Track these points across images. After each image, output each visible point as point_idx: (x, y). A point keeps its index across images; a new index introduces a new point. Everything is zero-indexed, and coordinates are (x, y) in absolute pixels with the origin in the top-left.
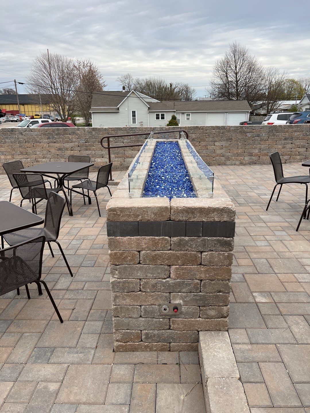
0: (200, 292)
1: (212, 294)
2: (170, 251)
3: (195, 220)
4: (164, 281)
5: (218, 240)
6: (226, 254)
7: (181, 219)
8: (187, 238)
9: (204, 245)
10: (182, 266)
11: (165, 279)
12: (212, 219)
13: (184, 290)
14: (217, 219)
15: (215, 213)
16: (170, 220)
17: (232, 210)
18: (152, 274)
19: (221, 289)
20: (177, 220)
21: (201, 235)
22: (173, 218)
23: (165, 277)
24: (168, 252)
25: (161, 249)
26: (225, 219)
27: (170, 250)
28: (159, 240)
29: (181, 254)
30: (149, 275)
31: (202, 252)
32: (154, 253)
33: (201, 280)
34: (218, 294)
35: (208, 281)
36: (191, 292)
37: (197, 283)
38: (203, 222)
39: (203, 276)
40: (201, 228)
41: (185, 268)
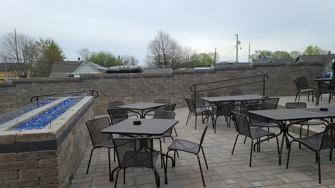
0: (40, 185)
1: (47, 186)
2: (17, 162)
3: (32, 141)
4: (15, 181)
5: (47, 152)
6: (53, 160)
7: (23, 141)
8: (27, 153)
9: (39, 155)
10: (26, 170)
11: (16, 179)
12: (42, 140)
13: (28, 185)
14: (45, 140)
15: (44, 136)
16: (16, 143)
17: (53, 134)
18: (6, 177)
19: (53, 182)
20: (20, 142)
21: (36, 150)
22: (17, 141)
23: (16, 178)
24: (16, 162)
25: (11, 161)
26: (50, 139)
27: (18, 161)
28: (9, 155)
29: (24, 162)
30: (4, 178)
31: (38, 160)
32: (6, 164)
33: (40, 178)
34: (51, 185)
35: (43, 177)
36: (33, 186)
37: (37, 179)
38: (37, 142)
39: (40, 175)
40: (36, 146)
41: (28, 171)
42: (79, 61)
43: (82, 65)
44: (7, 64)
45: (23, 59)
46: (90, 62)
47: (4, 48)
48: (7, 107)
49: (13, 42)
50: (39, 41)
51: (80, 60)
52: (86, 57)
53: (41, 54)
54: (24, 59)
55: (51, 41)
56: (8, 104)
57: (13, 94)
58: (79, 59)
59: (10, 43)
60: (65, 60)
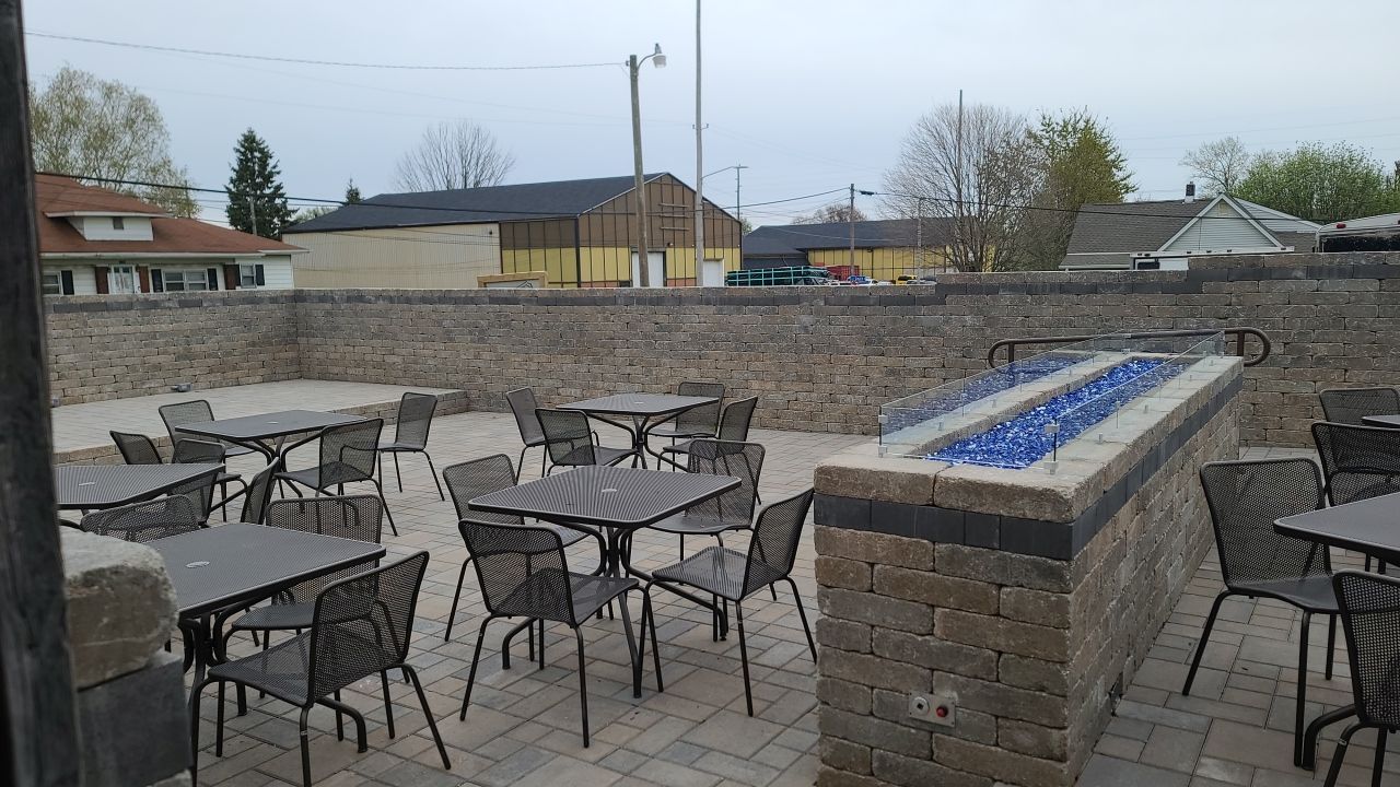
0: (998, 681)
1: (1021, 691)
2: (931, 574)
3: (983, 510)
4: (920, 639)
5: (1034, 562)
6: (1053, 599)
7: (955, 505)
8: (967, 549)
9: (1004, 569)
10: (958, 612)
11: (922, 635)
12: (1019, 513)
13: (961, 669)
14: (1030, 515)
15: (1026, 500)
16: (933, 505)
17: (1062, 497)
18: (894, 617)
19: (1045, 683)
20: (946, 506)
21: (996, 545)
22: (938, 500)
23: (923, 632)
24: (927, 574)
25: (914, 566)
26: (1048, 516)
27: (934, 571)
28: (910, 544)
29: (954, 582)
30: (889, 619)
31: (1001, 586)
32: (899, 573)
33: (1000, 653)
34: (1037, 693)
35: (1013, 656)
36: (976, 677)
37: (990, 656)
38: (1001, 516)
39: (1002, 643)
40: (997, 531)
41: (964, 617)
42: (1189, 199)
43: (1201, 215)
44: (925, 222)
45: (976, 200)
46: (1239, 200)
47: (918, 165)
48: (911, 373)
49: (950, 138)
50: (1037, 128)
51: (1193, 195)
52: (1227, 180)
53: (1039, 180)
54: (980, 204)
55: (1082, 125)
56: (916, 364)
57: (935, 330)
58: (1190, 189)
59: (942, 146)
60: (1130, 198)
